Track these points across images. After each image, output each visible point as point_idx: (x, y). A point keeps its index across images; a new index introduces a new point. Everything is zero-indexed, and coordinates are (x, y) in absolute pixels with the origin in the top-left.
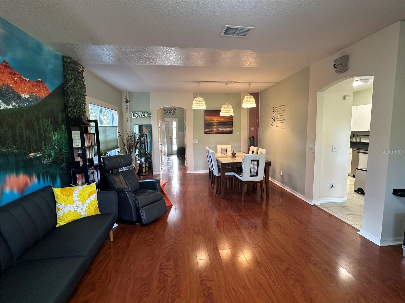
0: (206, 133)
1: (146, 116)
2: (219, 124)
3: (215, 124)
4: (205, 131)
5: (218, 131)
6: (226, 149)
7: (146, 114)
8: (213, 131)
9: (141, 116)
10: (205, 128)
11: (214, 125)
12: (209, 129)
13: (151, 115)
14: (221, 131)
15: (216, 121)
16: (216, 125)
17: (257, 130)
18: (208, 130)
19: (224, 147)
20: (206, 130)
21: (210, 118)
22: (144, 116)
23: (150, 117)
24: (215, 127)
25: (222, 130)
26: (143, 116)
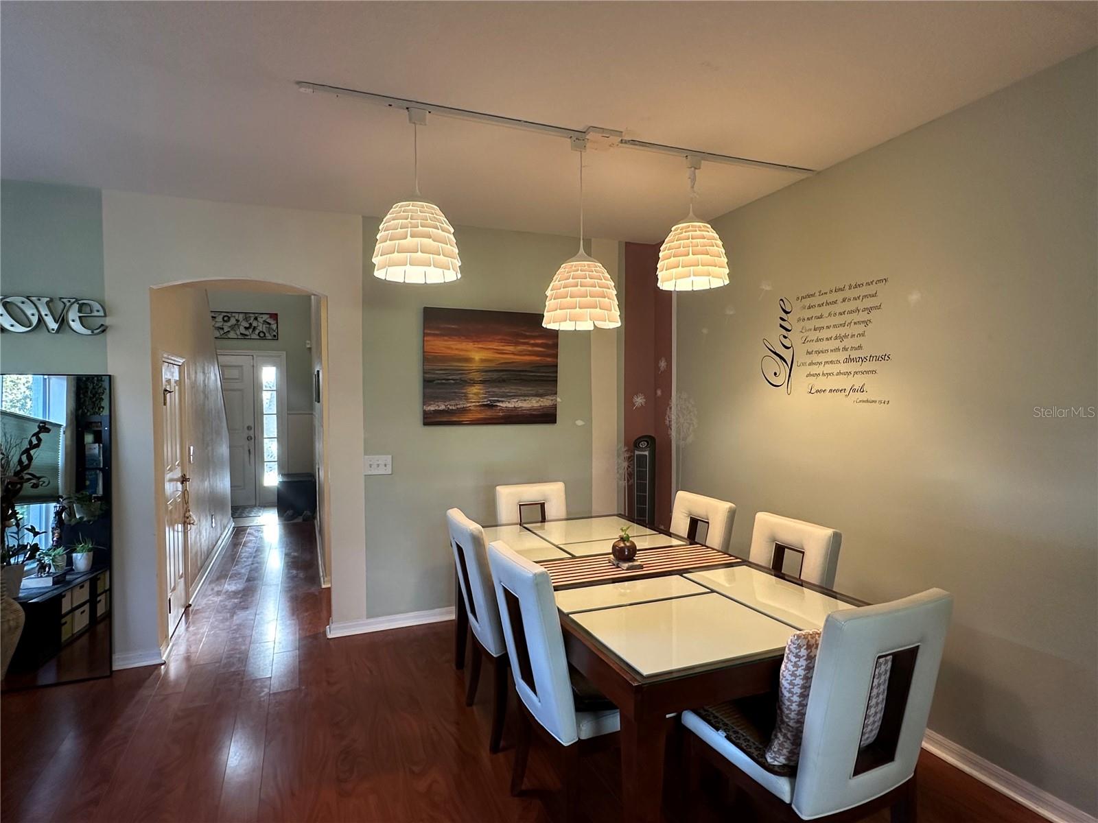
0: (430, 420)
1: (76, 326)
2: (495, 375)
3: (476, 376)
4: (425, 413)
5: (489, 413)
6: (542, 505)
7: (73, 315)
8: (464, 411)
9: (35, 320)
10: (427, 398)
11: (473, 383)
12: (444, 399)
13: (108, 321)
15: (482, 361)
16: (483, 382)
17: (659, 406)
18: (442, 407)
19: (532, 492)
20: (432, 408)
21: (452, 349)
22: (62, 321)
23: (104, 329)
24: (476, 395)
26: (53, 325)
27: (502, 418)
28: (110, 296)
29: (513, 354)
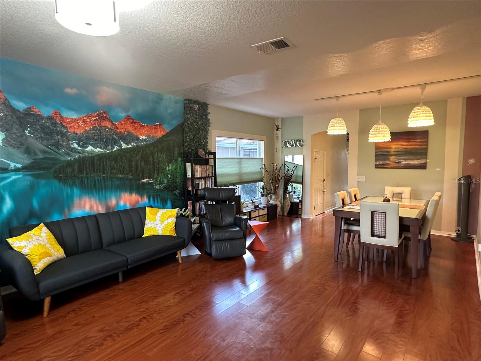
0: (377, 166)
1: (298, 145)
2: (400, 153)
3: (393, 153)
4: (375, 164)
5: (397, 165)
6: (402, 194)
7: (298, 143)
8: (388, 164)
9: (292, 144)
11: (392, 155)
12: (382, 160)
14: (403, 164)
15: (396, 148)
16: (395, 155)
18: (381, 163)
20: (378, 163)
21: (384, 145)
23: (302, 146)
24: (393, 159)
25: (407, 162)
26: (295, 145)
27: (403, 166)
28: (304, 139)
29: (408, 145)
